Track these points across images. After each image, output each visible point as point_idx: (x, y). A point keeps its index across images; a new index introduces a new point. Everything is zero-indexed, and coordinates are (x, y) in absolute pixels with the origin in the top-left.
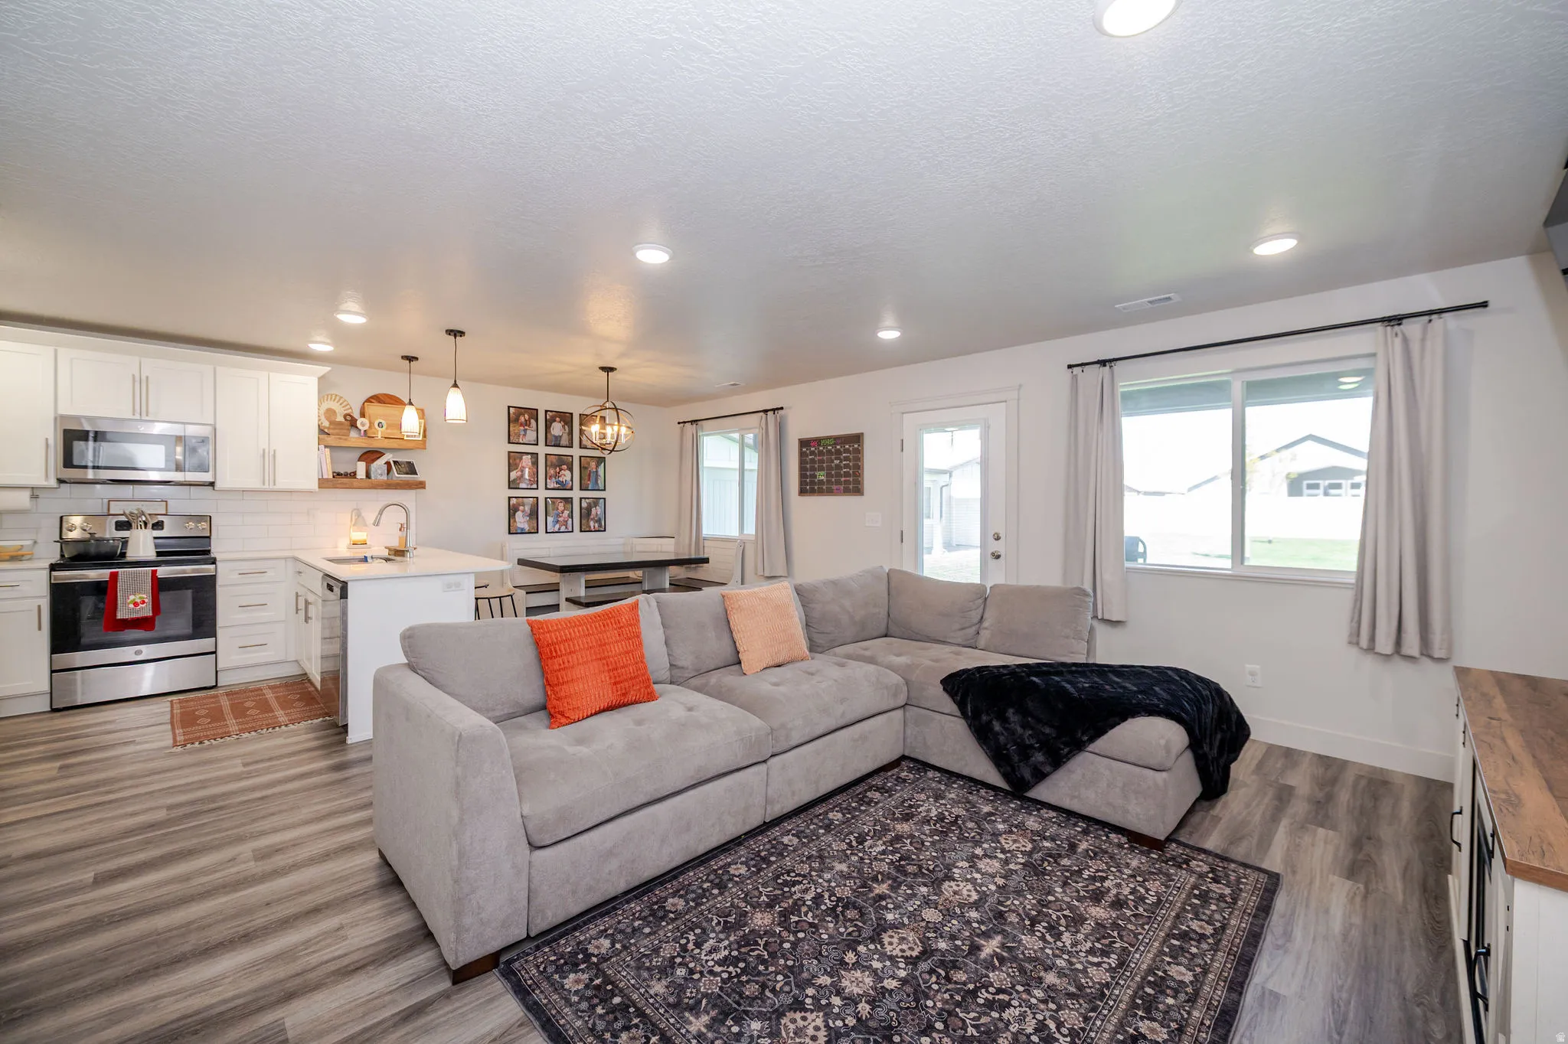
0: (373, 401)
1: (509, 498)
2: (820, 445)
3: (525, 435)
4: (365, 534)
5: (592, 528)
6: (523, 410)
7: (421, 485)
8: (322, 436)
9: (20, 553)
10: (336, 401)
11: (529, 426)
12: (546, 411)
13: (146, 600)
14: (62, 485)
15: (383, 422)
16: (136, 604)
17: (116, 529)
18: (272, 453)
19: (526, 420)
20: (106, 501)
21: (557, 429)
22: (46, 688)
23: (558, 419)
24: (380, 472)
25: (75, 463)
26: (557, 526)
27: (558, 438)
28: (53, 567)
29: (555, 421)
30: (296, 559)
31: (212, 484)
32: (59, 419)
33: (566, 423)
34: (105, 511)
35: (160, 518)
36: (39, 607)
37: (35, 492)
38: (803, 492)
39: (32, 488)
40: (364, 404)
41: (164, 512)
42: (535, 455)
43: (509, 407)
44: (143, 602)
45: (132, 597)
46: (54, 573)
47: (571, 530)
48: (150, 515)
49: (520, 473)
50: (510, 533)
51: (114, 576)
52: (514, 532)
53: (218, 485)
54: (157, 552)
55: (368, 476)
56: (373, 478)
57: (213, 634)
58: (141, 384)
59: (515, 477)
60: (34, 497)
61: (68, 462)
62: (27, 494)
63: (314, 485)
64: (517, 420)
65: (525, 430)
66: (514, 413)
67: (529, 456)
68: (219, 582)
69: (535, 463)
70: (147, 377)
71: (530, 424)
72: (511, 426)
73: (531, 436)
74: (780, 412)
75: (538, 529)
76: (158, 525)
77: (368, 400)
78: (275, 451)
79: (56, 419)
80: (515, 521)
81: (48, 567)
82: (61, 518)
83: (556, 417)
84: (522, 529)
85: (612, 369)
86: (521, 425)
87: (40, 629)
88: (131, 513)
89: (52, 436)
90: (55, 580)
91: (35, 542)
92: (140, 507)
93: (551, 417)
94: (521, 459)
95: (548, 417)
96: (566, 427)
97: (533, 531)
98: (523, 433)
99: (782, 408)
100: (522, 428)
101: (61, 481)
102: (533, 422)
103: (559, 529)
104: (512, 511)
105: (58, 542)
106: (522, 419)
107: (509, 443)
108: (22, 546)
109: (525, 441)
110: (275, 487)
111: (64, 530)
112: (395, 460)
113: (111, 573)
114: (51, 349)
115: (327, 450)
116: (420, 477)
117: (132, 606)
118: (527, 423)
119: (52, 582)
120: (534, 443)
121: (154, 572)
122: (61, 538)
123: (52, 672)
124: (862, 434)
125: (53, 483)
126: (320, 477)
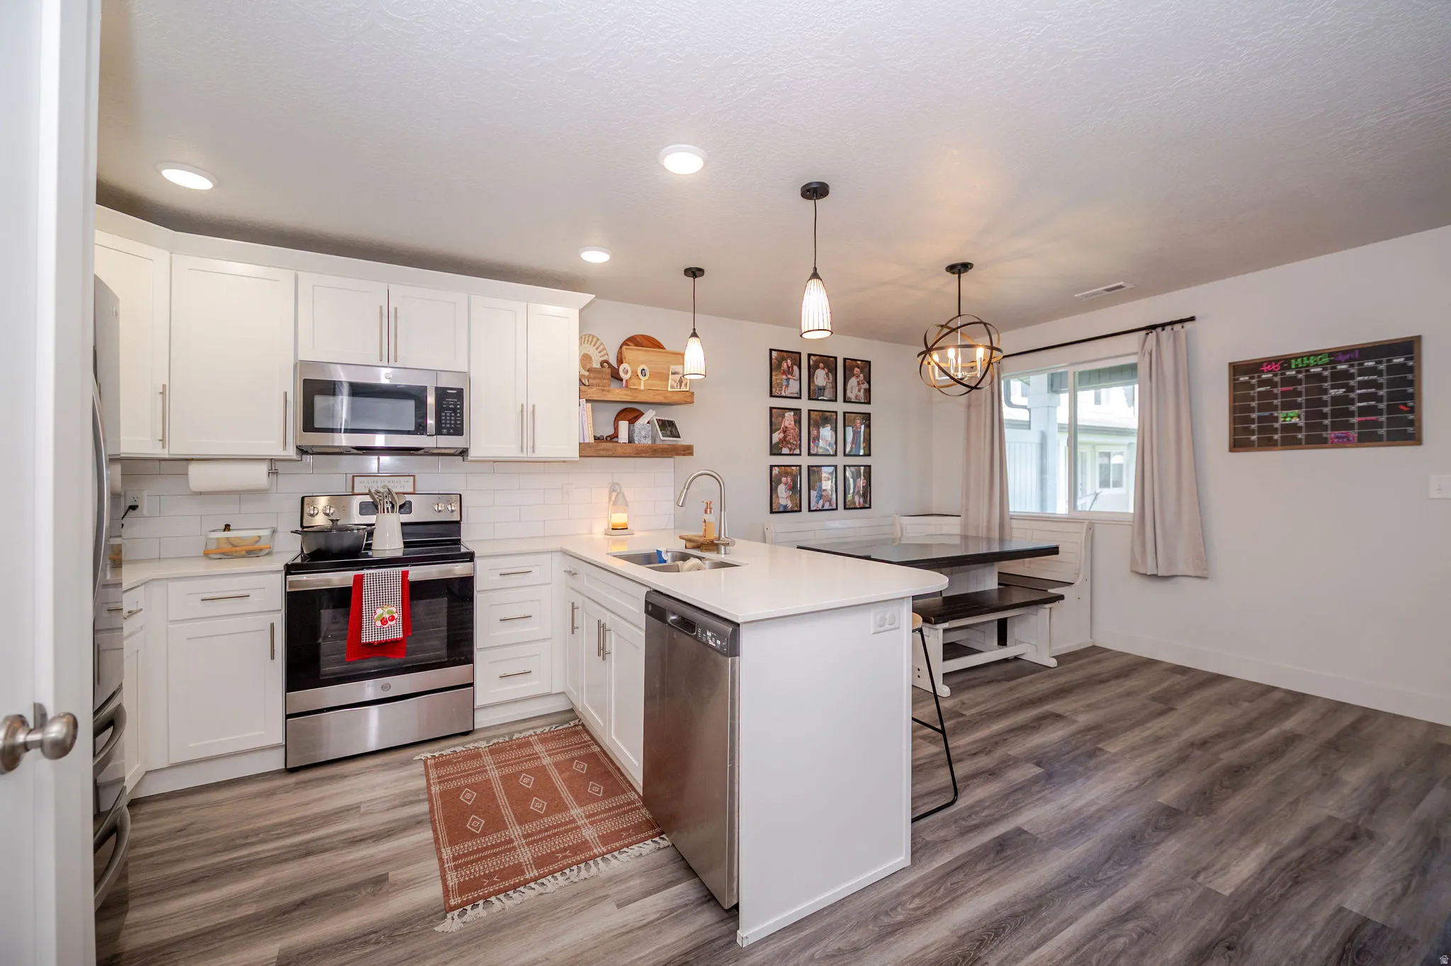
0: (629, 343)
1: (772, 467)
2: (1289, 368)
3: (787, 386)
4: (625, 515)
5: (857, 504)
6: (785, 354)
7: (688, 451)
8: (583, 387)
9: (258, 546)
10: (593, 344)
11: (792, 374)
12: (809, 355)
13: (396, 616)
14: (304, 456)
15: (646, 368)
16: (384, 621)
17: (361, 514)
18: (530, 409)
19: (788, 367)
20: (350, 477)
21: (821, 378)
22: (280, 739)
23: (821, 365)
24: (643, 433)
25: (317, 425)
26: (821, 502)
27: (822, 389)
28: (290, 569)
29: (818, 367)
30: (565, 553)
31: (463, 453)
32: (300, 366)
33: (830, 371)
34: (349, 491)
35: (408, 498)
36: (272, 625)
37: (274, 465)
38: (1237, 444)
39: (272, 460)
40: (621, 347)
41: (412, 491)
42: (797, 411)
43: (771, 350)
44: (392, 618)
45: (379, 611)
46: (290, 578)
47: (835, 507)
48: (397, 493)
49: (782, 435)
50: (772, 512)
51: (359, 580)
52: (776, 510)
53: (473, 453)
54: (405, 543)
55: (631, 440)
56: (636, 442)
57: (469, 660)
58: (388, 319)
59: (778, 440)
60: (273, 472)
61: (309, 425)
62: (263, 468)
63: (574, 453)
64: (779, 365)
65: (788, 379)
66: (776, 359)
67: (792, 413)
68: (478, 585)
69: (798, 422)
70: (396, 309)
71: (793, 370)
72: (773, 374)
73: (793, 387)
74: (1188, 325)
75: (801, 507)
76: (406, 507)
77: (625, 343)
78: (534, 406)
79: (295, 366)
80: (778, 497)
81: (283, 569)
82: (303, 498)
83: (820, 362)
84: (785, 507)
85: (966, 267)
86: (784, 373)
87: (273, 657)
88: (377, 492)
89: (289, 386)
90: (290, 587)
91: (274, 532)
92: (386, 483)
93: (815, 362)
94: (783, 416)
95: (811, 363)
96: (830, 374)
97: (796, 509)
98: (785, 383)
99: (1192, 319)
100: (784, 377)
101: (302, 451)
102: (796, 368)
103: (823, 506)
104: (773, 484)
105: (296, 532)
106: (785, 365)
107: (771, 395)
108: (260, 537)
109: (787, 394)
110: (534, 455)
111: (306, 516)
112: (658, 418)
113: (355, 576)
114: (292, 273)
115: (589, 405)
116: (683, 441)
117: (379, 623)
118: (789, 371)
119: (288, 590)
120: (796, 395)
121: (405, 574)
122: (302, 526)
123: (288, 717)
124: (1419, 338)
125: (291, 452)
126: (582, 441)
